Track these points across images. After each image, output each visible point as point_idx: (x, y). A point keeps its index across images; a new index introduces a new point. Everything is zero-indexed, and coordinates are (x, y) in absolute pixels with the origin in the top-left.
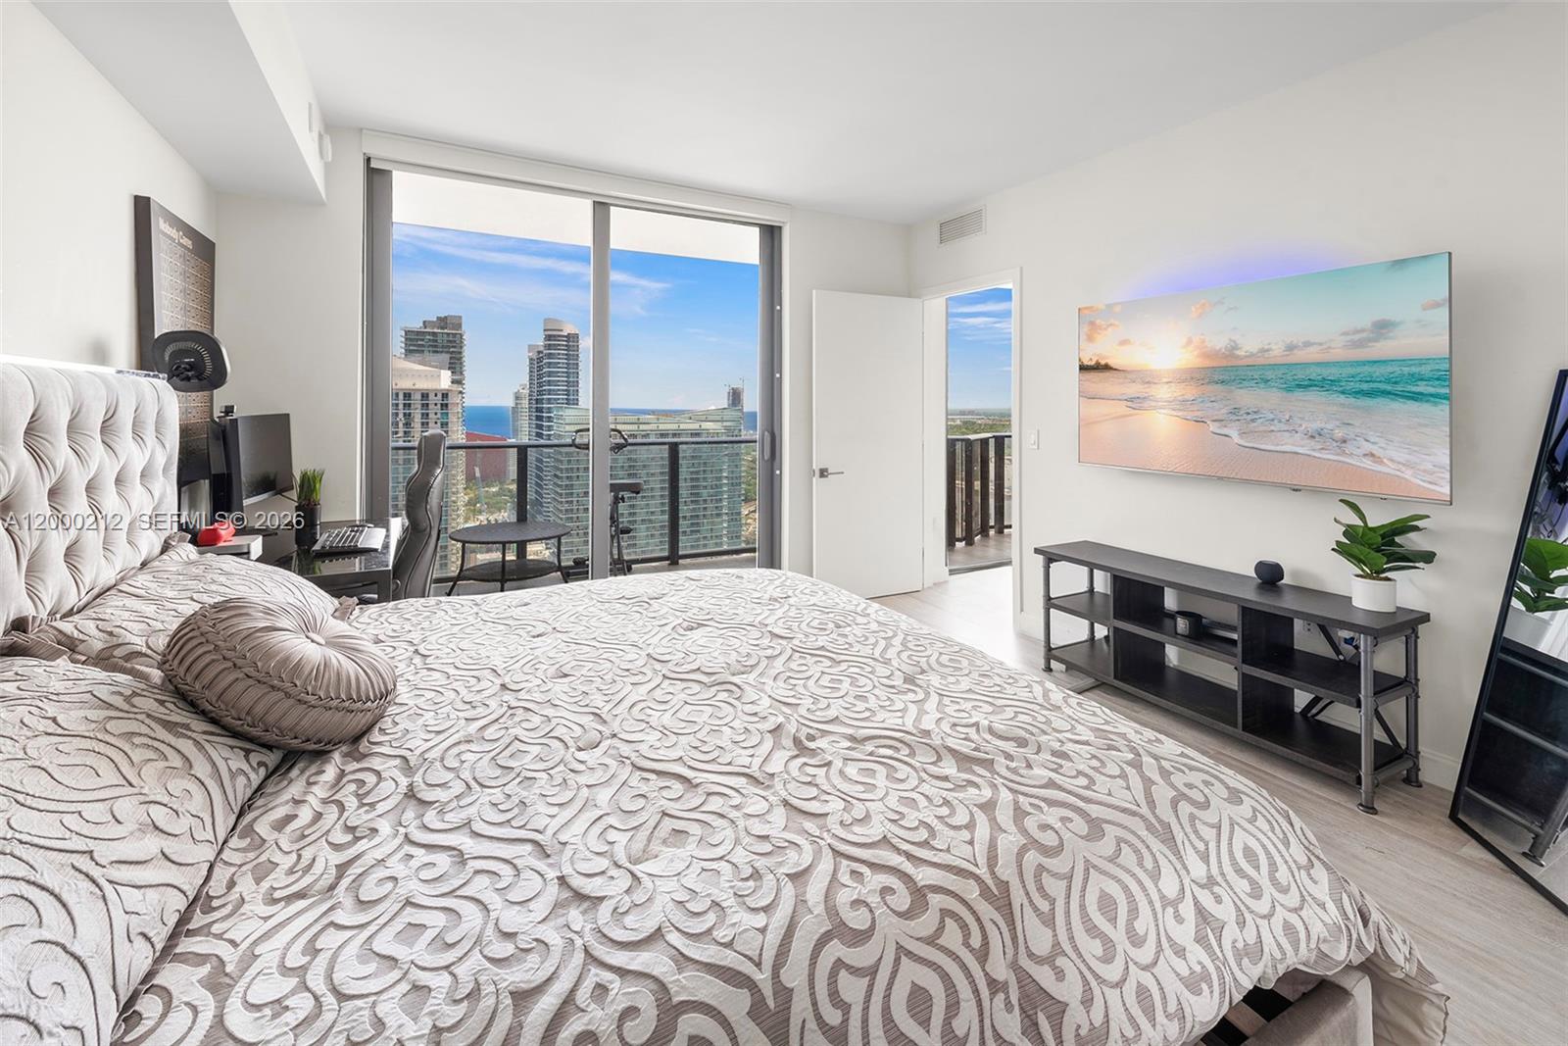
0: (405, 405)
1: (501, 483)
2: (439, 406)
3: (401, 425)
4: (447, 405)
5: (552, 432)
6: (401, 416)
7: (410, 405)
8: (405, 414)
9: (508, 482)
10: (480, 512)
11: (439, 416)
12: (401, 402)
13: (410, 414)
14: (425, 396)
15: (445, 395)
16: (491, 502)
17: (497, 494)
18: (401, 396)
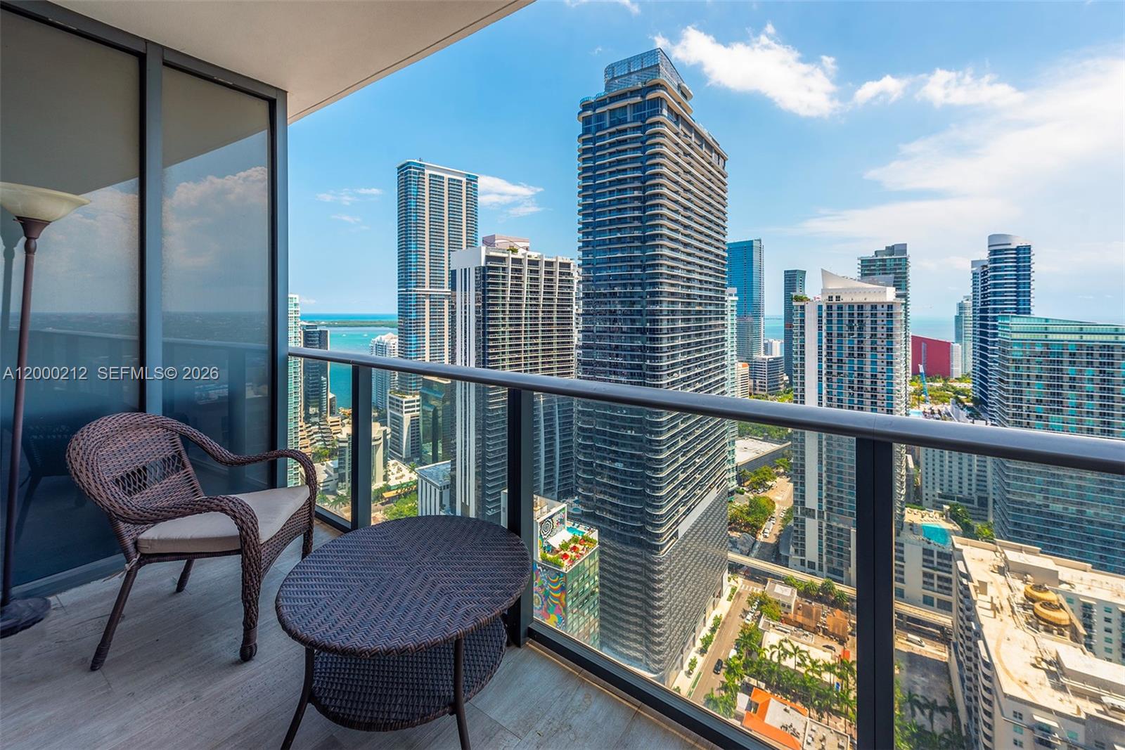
0: (858, 314)
1: (946, 380)
2: (885, 315)
3: (856, 328)
4: (891, 314)
5: (997, 339)
6: (856, 322)
7: (862, 314)
8: (858, 321)
9: (951, 379)
10: (925, 401)
11: (885, 322)
12: (856, 312)
13: (862, 321)
14: (874, 307)
15: (890, 307)
16: (935, 394)
17: (941, 389)
18: (856, 308)
